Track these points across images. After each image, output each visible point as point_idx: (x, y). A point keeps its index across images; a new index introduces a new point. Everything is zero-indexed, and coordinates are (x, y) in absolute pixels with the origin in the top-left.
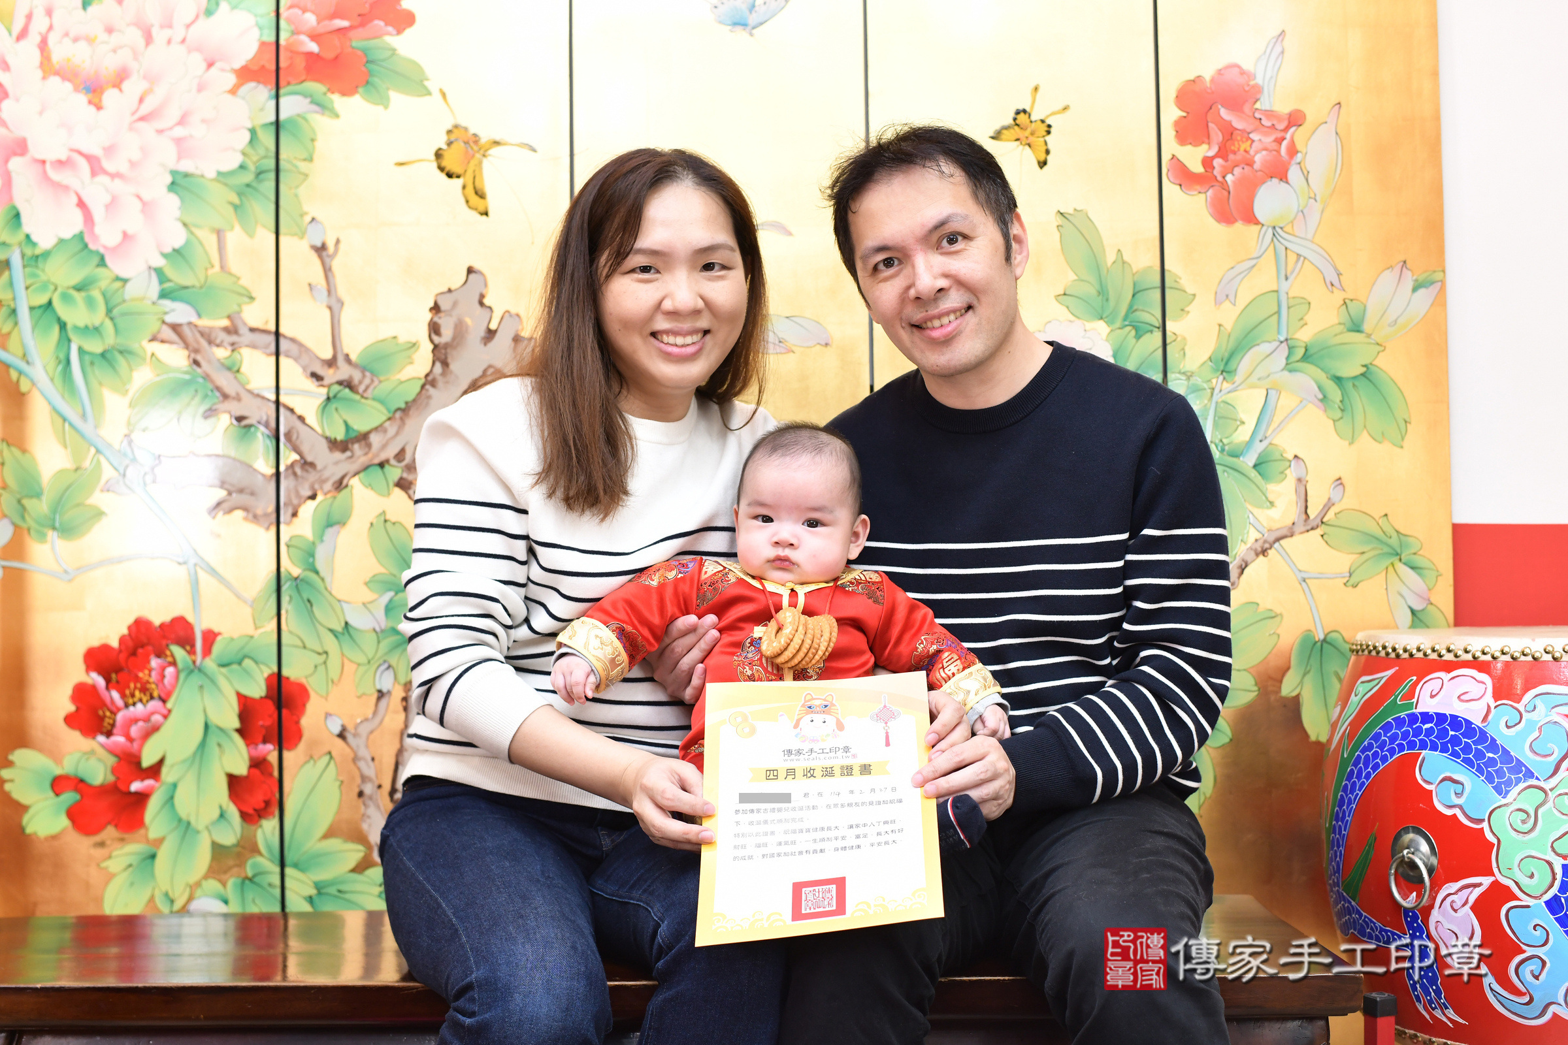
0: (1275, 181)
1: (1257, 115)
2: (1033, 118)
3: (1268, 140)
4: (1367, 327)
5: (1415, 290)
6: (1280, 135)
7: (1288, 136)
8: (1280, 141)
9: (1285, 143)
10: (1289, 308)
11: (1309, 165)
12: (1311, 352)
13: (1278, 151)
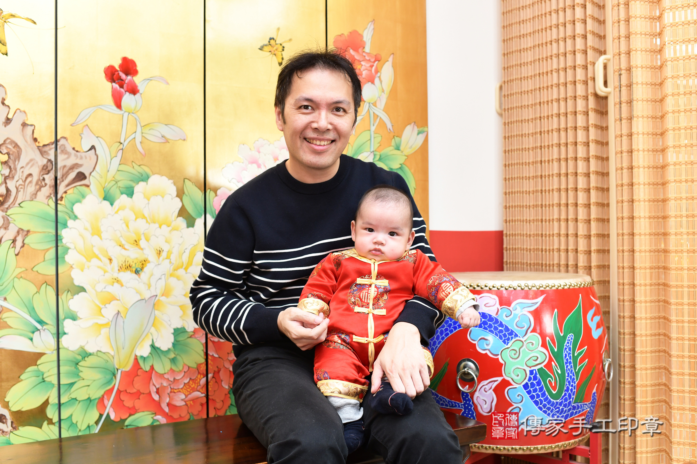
0: (370, 83)
1: (364, 54)
2: (277, 42)
3: (368, 65)
4: (402, 148)
5: (418, 134)
6: (372, 64)
7: (375, 64)
8: (372, 66)
9: (374, 68)
10: (374, 138)
11: (382, 78)
12: (382, 157)
13: (371, 71)
